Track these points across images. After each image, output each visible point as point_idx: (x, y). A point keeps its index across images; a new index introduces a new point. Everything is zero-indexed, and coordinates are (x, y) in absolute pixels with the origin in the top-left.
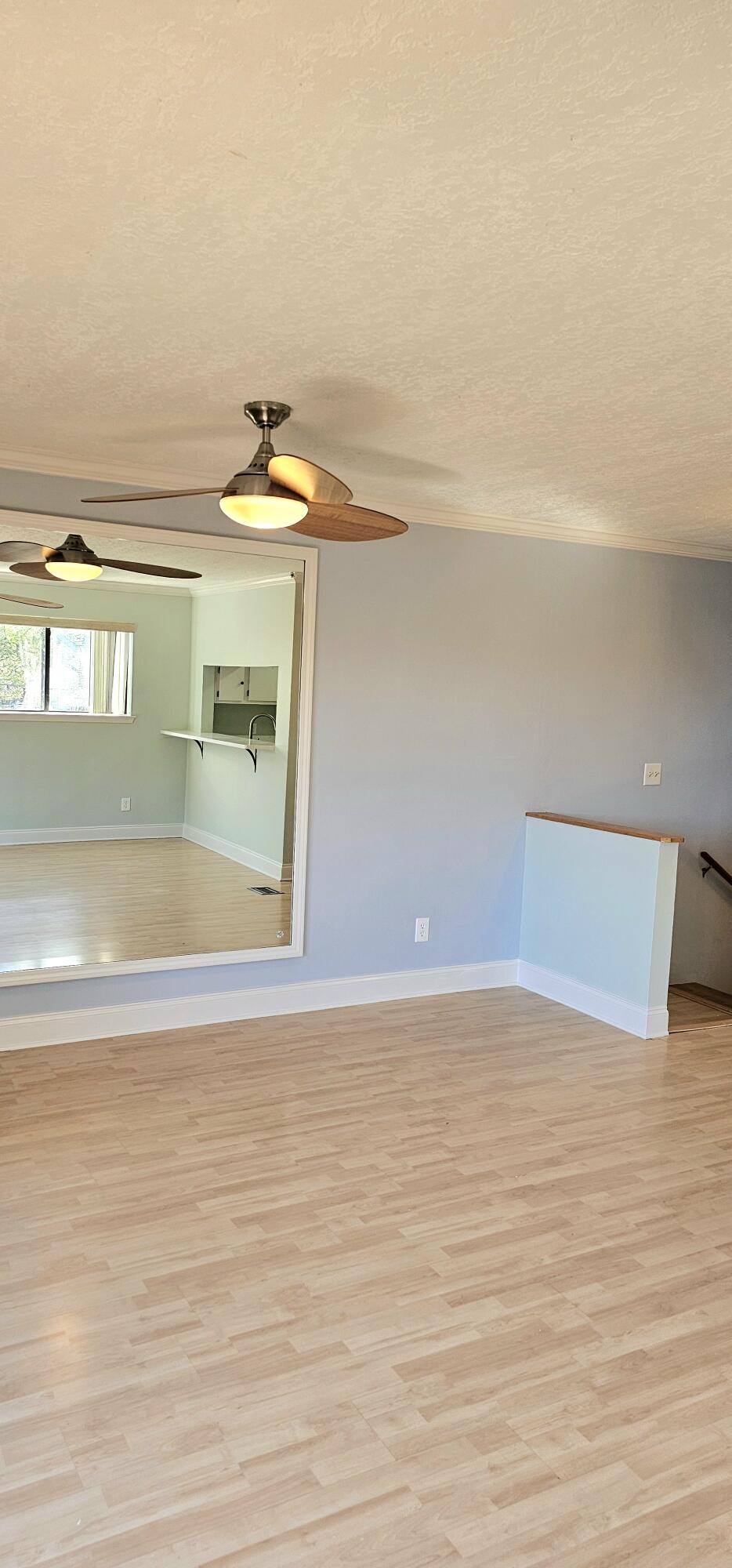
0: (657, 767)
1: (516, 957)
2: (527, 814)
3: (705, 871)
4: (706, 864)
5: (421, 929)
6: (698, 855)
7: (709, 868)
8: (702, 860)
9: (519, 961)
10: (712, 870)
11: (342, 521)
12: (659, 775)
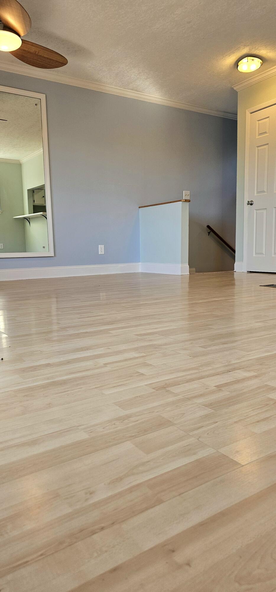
0: (188, 192)
1: (139, 262)
2: (139, 207)
3: (209, 233)
4: (209, 231)
5: (101, 249)
6: (206, 226)
7: (210, 232)
8: (208, 229)
9: (140, 263)
10: (211, 233)
11: (40, 56)
12: (189, 196)
